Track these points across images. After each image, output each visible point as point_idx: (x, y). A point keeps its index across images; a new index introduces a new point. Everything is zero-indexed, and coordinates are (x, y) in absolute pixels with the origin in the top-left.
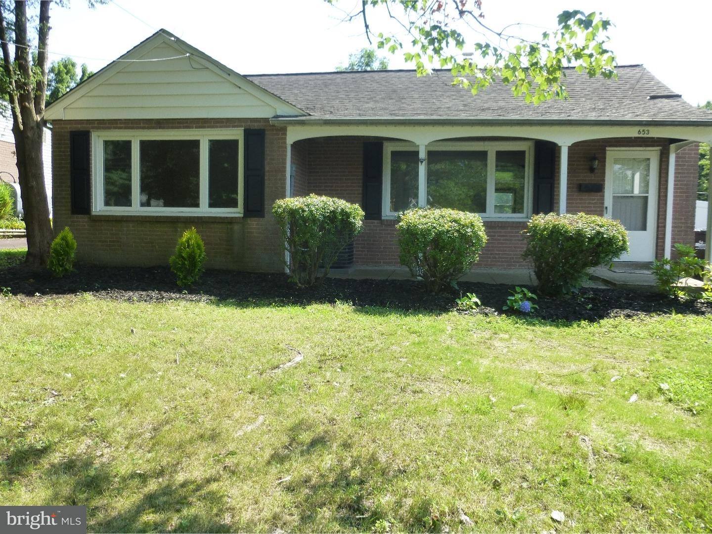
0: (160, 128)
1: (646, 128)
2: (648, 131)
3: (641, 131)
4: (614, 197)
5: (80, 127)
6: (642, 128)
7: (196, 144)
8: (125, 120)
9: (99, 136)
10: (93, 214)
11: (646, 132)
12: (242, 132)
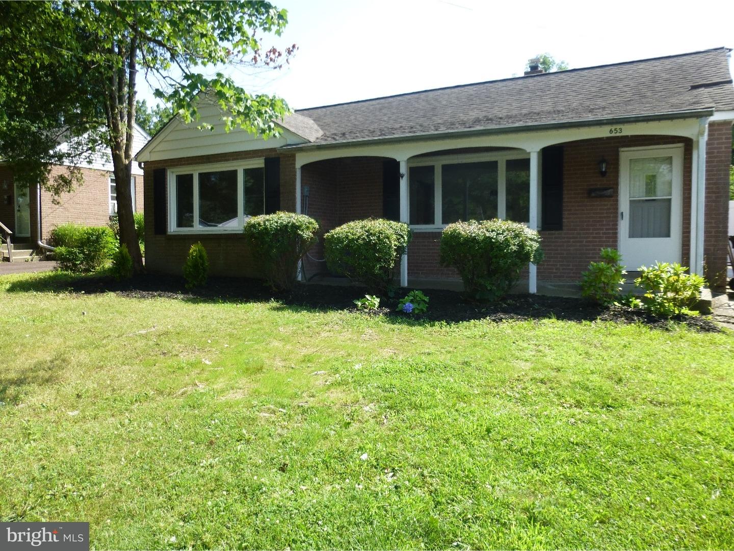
0: (210, 162)
1: (618, 127)
2: (621, 129)
3: (613, 130)
4: (630, 201)
5: (160, 166)
6: (613, 128)
7: (234, 173)
8: (187, 157)
9: (173, 172)
10: (169, 233)
11: (619, 131)
12: (263, 161)
